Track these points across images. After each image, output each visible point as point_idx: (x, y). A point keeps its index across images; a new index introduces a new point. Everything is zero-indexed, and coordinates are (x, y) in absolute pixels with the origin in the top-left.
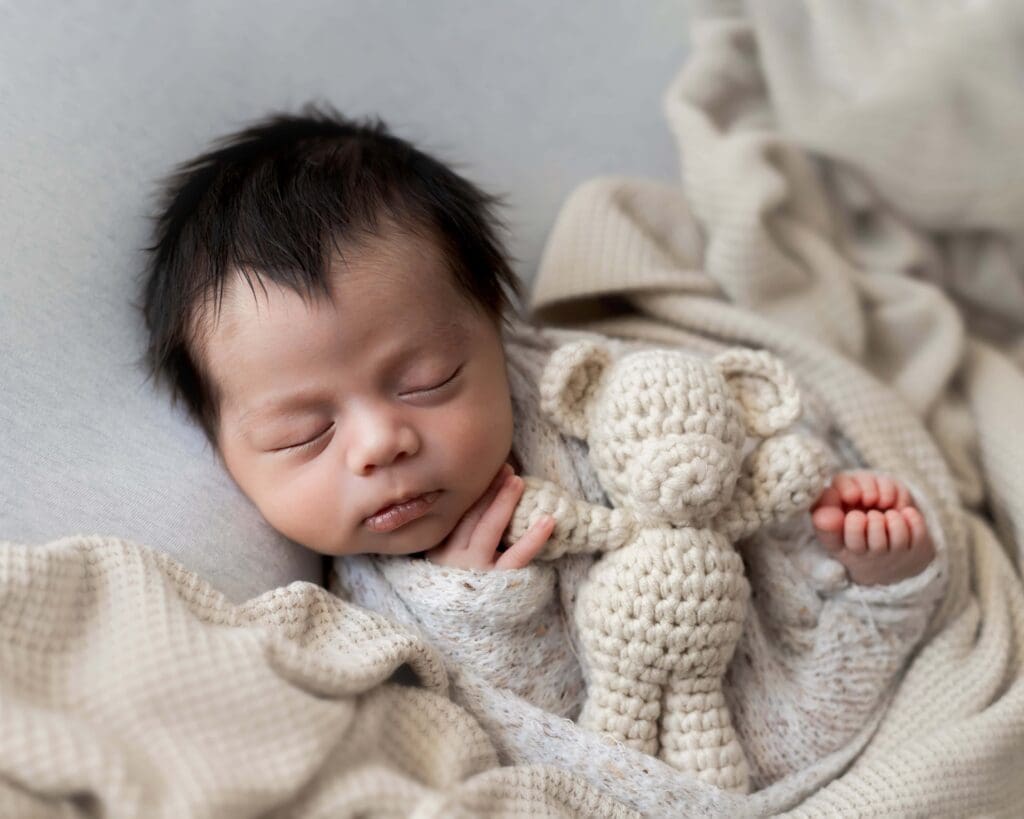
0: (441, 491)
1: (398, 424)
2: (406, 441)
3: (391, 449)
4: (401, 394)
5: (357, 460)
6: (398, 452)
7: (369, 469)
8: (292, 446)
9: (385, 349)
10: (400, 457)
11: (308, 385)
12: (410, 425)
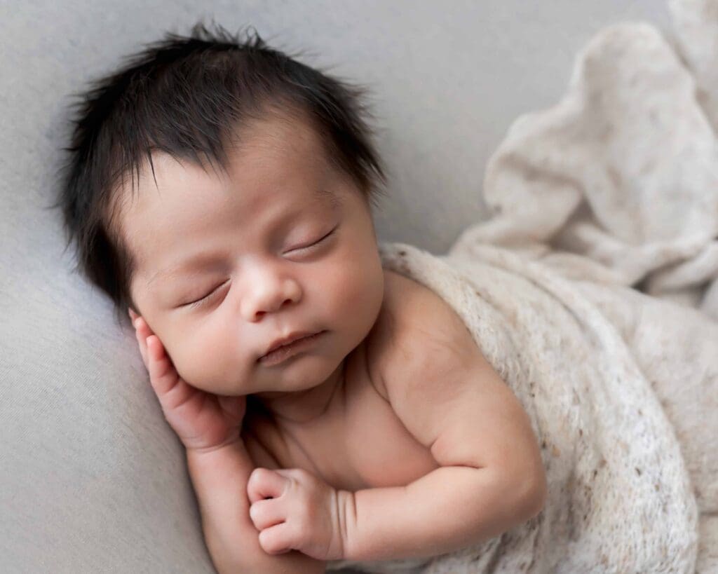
0: (324, 332)
1: (283, 277)
2: (290, 290)
3: (278, 298)
4: (285, 253)
5: (249, 308)
6: (283, 301)
7: (260, 315)
8: (195, 302)
9: (270, 214)
10: (286, 304)
11: (206, 246)
12: (295, 279)
